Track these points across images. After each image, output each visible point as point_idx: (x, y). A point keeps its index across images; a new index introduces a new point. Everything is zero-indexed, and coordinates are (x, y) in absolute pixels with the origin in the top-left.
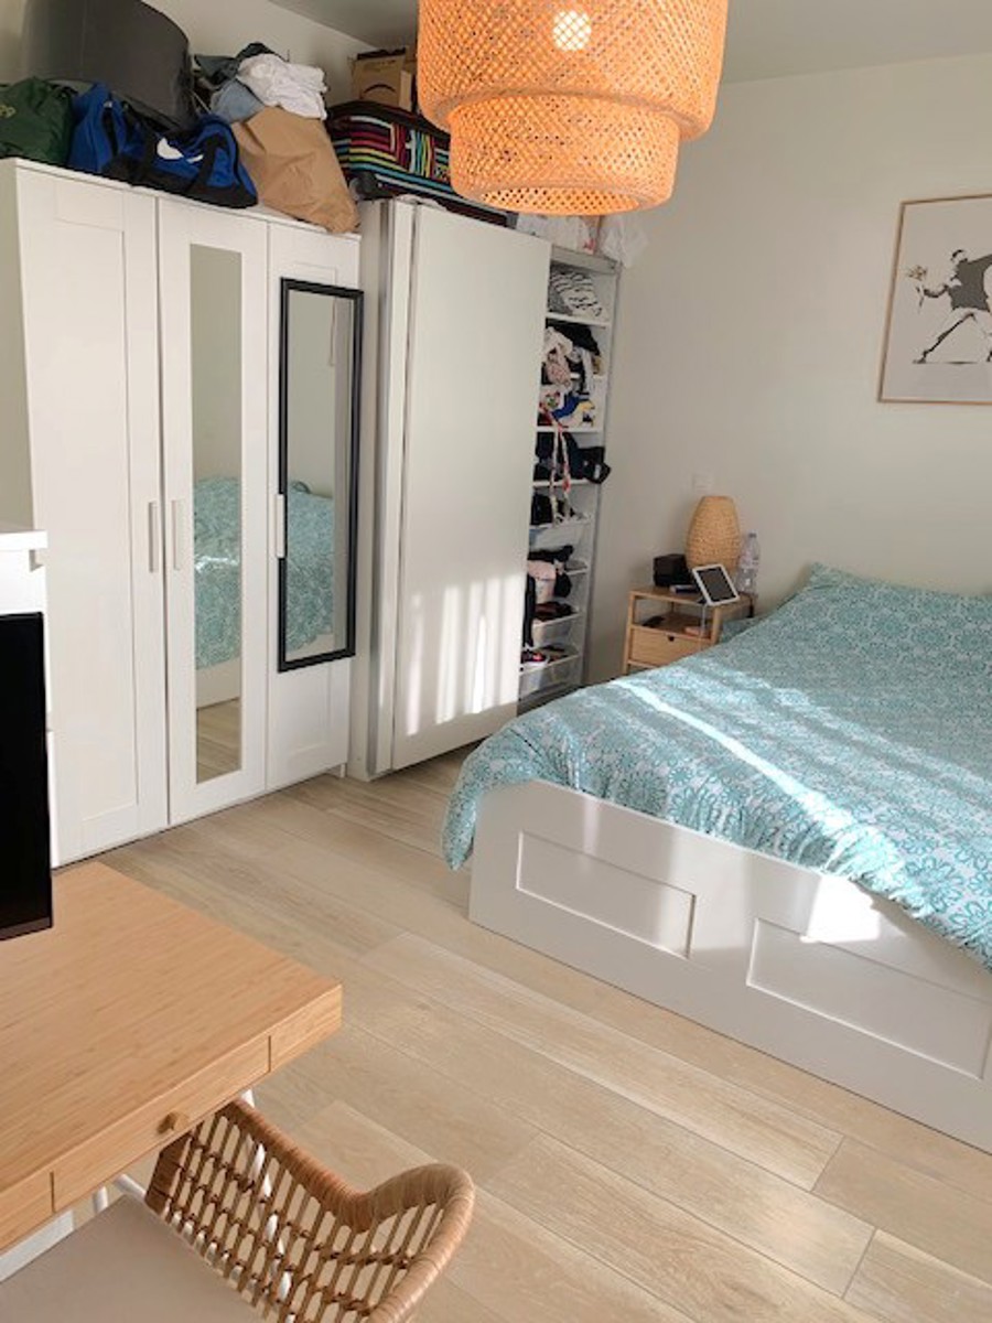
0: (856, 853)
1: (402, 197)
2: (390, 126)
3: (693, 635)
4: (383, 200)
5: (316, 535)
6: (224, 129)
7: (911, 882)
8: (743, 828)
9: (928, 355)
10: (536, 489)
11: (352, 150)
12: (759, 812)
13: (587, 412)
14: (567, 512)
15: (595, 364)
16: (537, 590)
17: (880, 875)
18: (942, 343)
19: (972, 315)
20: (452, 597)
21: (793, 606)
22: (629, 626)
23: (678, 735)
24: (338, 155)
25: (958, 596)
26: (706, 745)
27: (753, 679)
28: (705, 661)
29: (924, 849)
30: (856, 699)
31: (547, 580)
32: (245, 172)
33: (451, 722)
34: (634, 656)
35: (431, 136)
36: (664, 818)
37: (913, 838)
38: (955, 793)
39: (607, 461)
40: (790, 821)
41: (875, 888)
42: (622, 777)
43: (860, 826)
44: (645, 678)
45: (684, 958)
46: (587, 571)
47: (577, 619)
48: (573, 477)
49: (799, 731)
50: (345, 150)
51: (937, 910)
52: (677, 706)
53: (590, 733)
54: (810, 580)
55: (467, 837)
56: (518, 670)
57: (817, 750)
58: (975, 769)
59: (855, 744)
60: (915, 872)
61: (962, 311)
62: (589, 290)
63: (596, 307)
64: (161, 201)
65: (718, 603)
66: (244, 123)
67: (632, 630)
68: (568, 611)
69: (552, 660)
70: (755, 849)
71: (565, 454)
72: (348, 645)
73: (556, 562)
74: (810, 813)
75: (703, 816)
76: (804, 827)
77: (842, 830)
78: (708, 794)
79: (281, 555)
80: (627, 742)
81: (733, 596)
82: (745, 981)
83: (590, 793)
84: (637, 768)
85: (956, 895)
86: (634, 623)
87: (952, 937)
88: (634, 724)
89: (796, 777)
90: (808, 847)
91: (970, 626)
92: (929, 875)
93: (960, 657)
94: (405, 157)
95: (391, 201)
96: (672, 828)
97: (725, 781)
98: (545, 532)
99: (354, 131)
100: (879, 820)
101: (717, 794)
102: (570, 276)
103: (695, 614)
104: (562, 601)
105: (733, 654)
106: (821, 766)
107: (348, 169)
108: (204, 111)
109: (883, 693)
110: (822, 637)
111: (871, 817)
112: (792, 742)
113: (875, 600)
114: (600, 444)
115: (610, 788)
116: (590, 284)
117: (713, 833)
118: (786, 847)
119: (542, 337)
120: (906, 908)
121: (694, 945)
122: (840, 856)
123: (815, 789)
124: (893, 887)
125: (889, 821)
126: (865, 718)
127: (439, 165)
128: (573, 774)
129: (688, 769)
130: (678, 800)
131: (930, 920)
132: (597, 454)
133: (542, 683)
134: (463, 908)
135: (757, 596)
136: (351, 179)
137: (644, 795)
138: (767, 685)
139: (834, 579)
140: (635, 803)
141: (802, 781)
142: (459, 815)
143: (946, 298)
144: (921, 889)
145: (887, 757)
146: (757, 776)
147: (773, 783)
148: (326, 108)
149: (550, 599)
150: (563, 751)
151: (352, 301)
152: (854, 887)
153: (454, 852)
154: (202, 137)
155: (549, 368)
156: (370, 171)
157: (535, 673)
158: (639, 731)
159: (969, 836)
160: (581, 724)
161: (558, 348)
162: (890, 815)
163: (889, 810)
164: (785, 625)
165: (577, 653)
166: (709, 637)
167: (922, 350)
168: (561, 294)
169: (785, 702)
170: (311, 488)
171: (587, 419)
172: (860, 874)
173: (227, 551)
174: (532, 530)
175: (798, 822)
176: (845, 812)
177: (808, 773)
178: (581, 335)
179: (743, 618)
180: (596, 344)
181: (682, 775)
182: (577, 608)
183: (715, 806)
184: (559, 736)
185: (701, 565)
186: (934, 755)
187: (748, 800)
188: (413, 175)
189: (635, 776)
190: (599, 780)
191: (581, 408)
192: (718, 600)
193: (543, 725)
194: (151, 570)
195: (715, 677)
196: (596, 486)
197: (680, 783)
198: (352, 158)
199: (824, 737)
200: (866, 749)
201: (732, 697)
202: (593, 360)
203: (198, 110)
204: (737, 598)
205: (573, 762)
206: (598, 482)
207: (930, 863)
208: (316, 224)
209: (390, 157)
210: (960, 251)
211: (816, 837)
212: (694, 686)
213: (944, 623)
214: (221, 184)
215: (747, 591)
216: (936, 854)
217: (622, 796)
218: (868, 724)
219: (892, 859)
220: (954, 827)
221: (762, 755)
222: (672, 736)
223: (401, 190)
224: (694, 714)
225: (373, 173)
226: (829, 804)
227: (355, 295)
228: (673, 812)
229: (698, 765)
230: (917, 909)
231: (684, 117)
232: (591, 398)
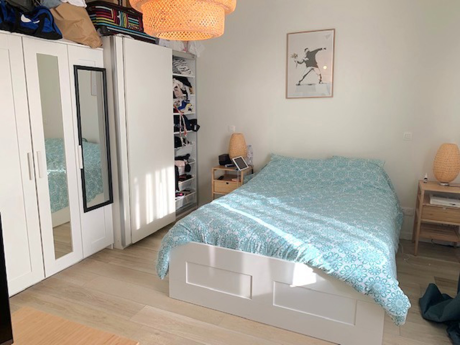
0: (305, 254)
1: (118, 35)
2: (111, 10)
3: (235, 181)
4: (110, 36)
5: (92, 157)
6: (47, 11)
7: (325, 262)
8: (266, 249)
9: (301, 82)
10: (174, 135)
11: (97, 18)
12: (271, 243)
13: (190, 107)
14: (187, 142)
15: (191, 91)
16: (179, 171)
17: (314, 260)
18: (305, 78)
19: (313, 69)
20: (149, 177)
21: (267, 168)
22: (213, 180)
23: (239, 219)
24: (92, 20)
25: (319, 160)
26: (249, 221)
27: (259, 195)
28: (242, 190)
29: (328, 249)
30: (293, 198)
31: (182, 167)
32: (56, 26)
33: (153, 222)
34: (215, 190)
35: (126, 13)
36: (238, 250)
37: (324, 246)
38: (333, 228)
39: (198, 123)
40: (282, 245)
41: (313, 265)
42: (222, 237)
43: (306, 244)
44: (223, 199)
45: (250, 299)
46: (195, 162)
47: (194, 179)
48: (188, 130)
49: (278, 212)
50: (94, 18)
51: (335, 270)
52: (236, 208)
53: (208, 222)
54: (271, 159)
55: (166, 266)
56: (175, 199)
57: (286, 218)
58: (337, 219)
59: (297, 214)
60: (326, 258)
61: (310, 68)
62: (185, 65)
63: (189, 71)
64: (23, 38)
65: (242, 170)
66: (54, 8)
67: (214, 182)
68: (190, 177)
69: (186, 195)
70: (271, 256)
71: (184, 122)
72: (110, 198)
73: (185, 160)
74: (288, 242)
75: (252, 247)
76: (287, 247)
77: (299, 246)
78: (253, 240)
79: (82, 168)
80: (222, 223)
81: (246, 167)
82: (272, 304)
83: (210, 244)
84: (227, 233)
85: (341, 264)
86: (214, 179)
87: (342, 279)
88: (224, 217)
89: (281, 229)
90: (289, 254)
91: (324, 170)
92: (331, 258)
93: (323, 181)
94: (117, 21)
95: (114, 36)
96: (241, 253)
97: (258, 234)
98: (180, 150)
99: (97, 11)
100: (311, 241)
101: (256, 239)
102: (179, 60)
103: (235, 174)
104: (188, 174)
105: (250, 187)
106: (288, 224)
107: (96, 25)
108: (37, 4)
109: (302, 196)
110: (278, 178)
111: (309, 241)
112: (277, 216)
113: (293, 164)
114: (195, 118)
115: (218, 241)
116: (186, 64)
117: (256, 253)
118: (281, 254)
119: (172, 82)
120: (324, 271)
121: (253, 295)
122: (300, 256)
123: (288, 233)
124: (320, 264)
125: (315, 241)
126: (298, 204)
127: (129, 23)
128: (204, 238)
129: (245, 231)
130: (243, 243)
131: (333, 274)
132: (194, 121)
133: (183, 204)
134: (167, 293)
135: (253, 166)
136: (98, 28)
137: (230, 243)
138: (264, 197)
139: (279, 158)
140: (228, 245)
141: (283, 231)
142: (163, 259)
143: (304, 64)
144: (329, 264)
145: (308, 218)
146: (268, 231)
147: (274, 233)
148: (86, 3)
149: (184, 173)
150: (200, 230)
151: (102, 72)
152: (306, 266)
153: (162, 273)
154: (38, 14)
155: (175, 93)
156: (105, 26)
157: (181, 200)
158: (225, 219)
159: (341, 243)
160: (205, 219)
161: (178, 86)
162: (315, 239)
163: (314, 237)
164: (265, 175)
165: (195, 191)
166: (240, 181)
167: (299, 81)
168: (177, 67)
169: (271, 203)
170: (87, 140)
171: (190, 110)
172: (308, 261)
173: (57, 167)
174: (175, 150)
175: (285, 245)
176: (300, 240)
177: (285, 227)
178: (185, 81)
179: (250, 174)
180: (190, 83)
181: (243, 233)
182: (193, 176)
183: (256, 243)
184: (197, 225)
185: (235, 157)
186: (323, 216)
187: (267, 239)
188: (121, 27)
189: (227, 236)
190: (213, 239)
191: (188, 106)
192: (242, 169)
193: (191, 221)
194: (30, 179)
195: (246, 196)
196: (195, 132)
197: (243, 237)
198: (97, 21)
199: (287, 213)
200: (301, 216)
201: (254, 203)
202: (190, 90)
203: (35, 4)
204: (248, 167)
205: (204, 234)
206: (196, 131)
207: (331, 254)
208: (85, 45)
209: (113, 21)
210: (307, 49)
211: (291, 250)
212: (240, 200)
213: (316, 169)
214: (48, 31)
215: (251, 164)
216: (332, 251)
217: (222, 244)
218: (299, 208)
219: (318, 254)
220: (336, 241)
221: (268, 223)
222: (237, 219)
223: (117, 32)
224: (243, 210)
225: (106, 26)
226: (294, 238)
227: (103, 70)
228: (241, 247)
229: (248, 229)
230: (329, 271)
231: (227, 7)
232: (190, 102)
